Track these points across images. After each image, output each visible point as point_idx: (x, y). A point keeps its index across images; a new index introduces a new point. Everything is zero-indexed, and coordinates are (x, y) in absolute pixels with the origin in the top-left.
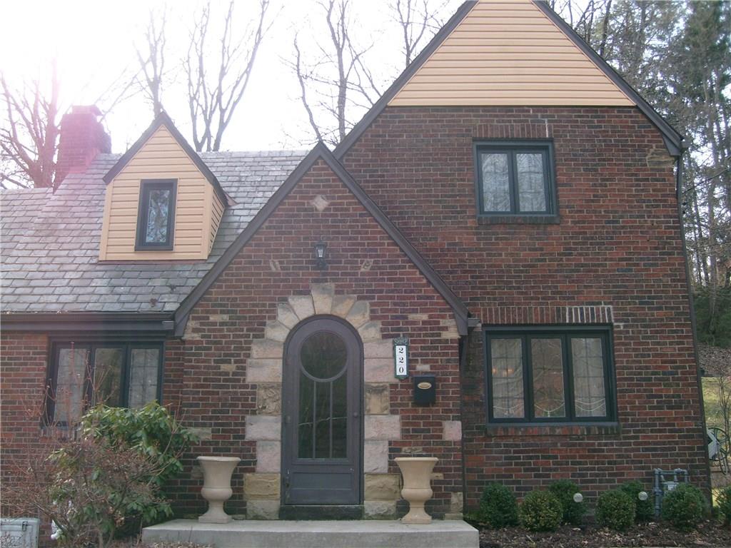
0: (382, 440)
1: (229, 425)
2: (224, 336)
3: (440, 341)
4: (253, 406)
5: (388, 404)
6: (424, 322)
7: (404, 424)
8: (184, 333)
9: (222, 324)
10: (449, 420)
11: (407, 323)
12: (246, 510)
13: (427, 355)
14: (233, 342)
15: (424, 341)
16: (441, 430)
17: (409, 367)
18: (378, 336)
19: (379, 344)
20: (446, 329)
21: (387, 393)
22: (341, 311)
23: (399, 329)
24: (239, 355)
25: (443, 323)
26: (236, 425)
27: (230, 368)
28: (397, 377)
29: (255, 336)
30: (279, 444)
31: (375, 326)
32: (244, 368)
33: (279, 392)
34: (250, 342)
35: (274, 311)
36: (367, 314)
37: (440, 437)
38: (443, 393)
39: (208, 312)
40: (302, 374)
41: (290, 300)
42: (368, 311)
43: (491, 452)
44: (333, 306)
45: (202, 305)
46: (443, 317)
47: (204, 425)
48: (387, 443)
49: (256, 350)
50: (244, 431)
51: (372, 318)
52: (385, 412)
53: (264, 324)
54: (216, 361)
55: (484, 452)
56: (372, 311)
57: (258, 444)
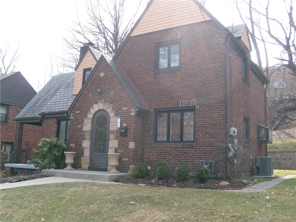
0: (113, 148)
1: (78, 143)
2: (78, 117)
3: (129, 116)
4: (84, 137)
5: (115, 136)
6: (126, 110)
7: (119, 143)
8: (70, 117)
9: (78, 114)
10: (131, 141)
11: (121, 111)
12: (81, 167)
13: (126, 121)
14: (80, 119)
15: (126, 116)
16: (128, 145)
17: (121, 125)
18: (114, 115)
19: (114, 118)
20: (131, 112)
21: (115, 133)
22: (105, 108)
23: (119, 113)
24: (81, 123)
25: (131, 110)
26: (80, 143)
27: (79, 126)
28: (117, 128)
29: (85, 117)
30: (89, 148)
31: (113, 112)
32: (82, 126)
33: (90, 133)
34: (84, 119)
35: (90, 109)
37: (128, 147)
38: (129, 133)
39: (75, 110)
40: (96, 129)
41: (93, 105)
42: (112, 107)
43: (153, 152)
44: (103, 106)
46: (131, 108)
47: (73, 143)
48: (114, 148)
49: (85, 121)
50: (82, 145)
51: (113, 110)
52: (114, 139)
53: (87, 113)
54: (77, 125)
55: (151, 152)
56: (113, 107)
57: (85, 148)
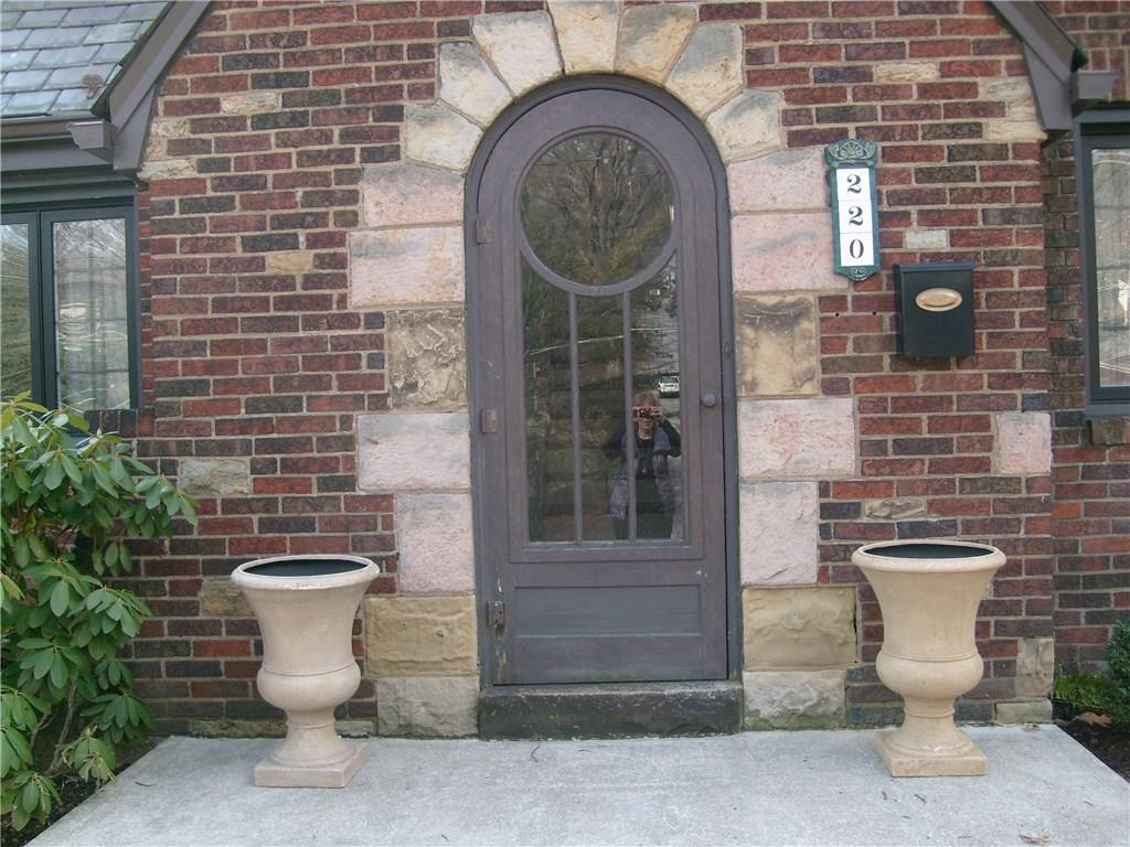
0: (800, 479)
1: (304, 445)
2: (270, 162)
3: (979, 152)
4: (375, 381)
5: (814, 361)
6: (926, 90)
7: (867, 426)
8: (142, 158)
9: (262, 121)
10: (1013, 408)
11: (870, 93)
12: (374, 706)
13: (938, 196)
14: (302, 179)
15: (929, 153)
16: (988, 444)
17: (882, 240)
18: (776, 136)
19: (780, 163)
20: (995, 109)
21: (809, 326)
22: (650, 58)
23: (846, 114)
24: (320, 220)
25: (987, 90)
26: (325, 444)
27: (294, 262)
28: (843, 273)
29: (370, 156)
30: (464, 502)
31: (763, 104)
32: (341, 262)
33: (458, 334)
34: (355, 176)
35: (426, 70)
36: (737, 66)
37: (984, 465)
38: (992, 320)
39: (213, 85)
40: (527, 272)
41: (477, 29)
42: (740, 58)
44: (624, 43)
45: (192, 65)
46: (989, 70)
47: (225, 449)
48: (814, 488)
49: (376, 201)
50: (351, 463)
51: (753, 80)
52: (807, 389)
53: (397, 114)
54: (249, 244)
55: (1080, 491)
56: (753, 56)
57: (398, 503)
